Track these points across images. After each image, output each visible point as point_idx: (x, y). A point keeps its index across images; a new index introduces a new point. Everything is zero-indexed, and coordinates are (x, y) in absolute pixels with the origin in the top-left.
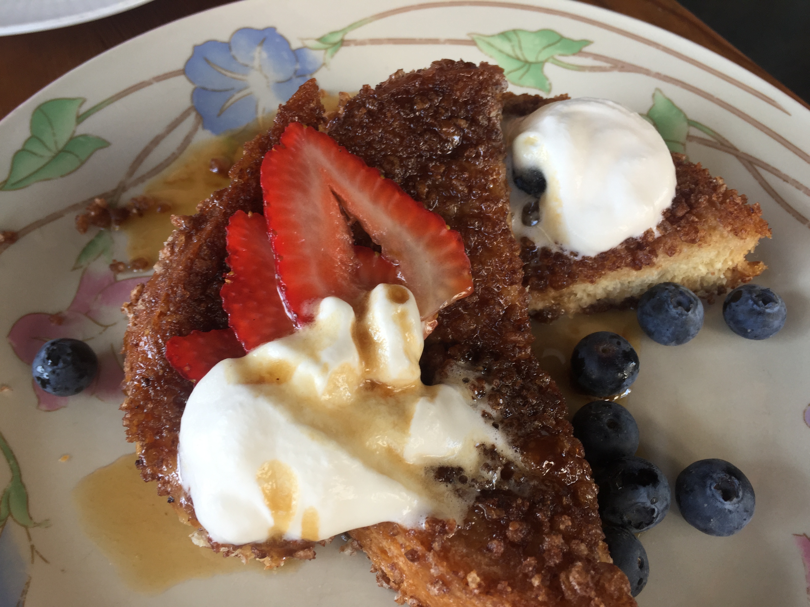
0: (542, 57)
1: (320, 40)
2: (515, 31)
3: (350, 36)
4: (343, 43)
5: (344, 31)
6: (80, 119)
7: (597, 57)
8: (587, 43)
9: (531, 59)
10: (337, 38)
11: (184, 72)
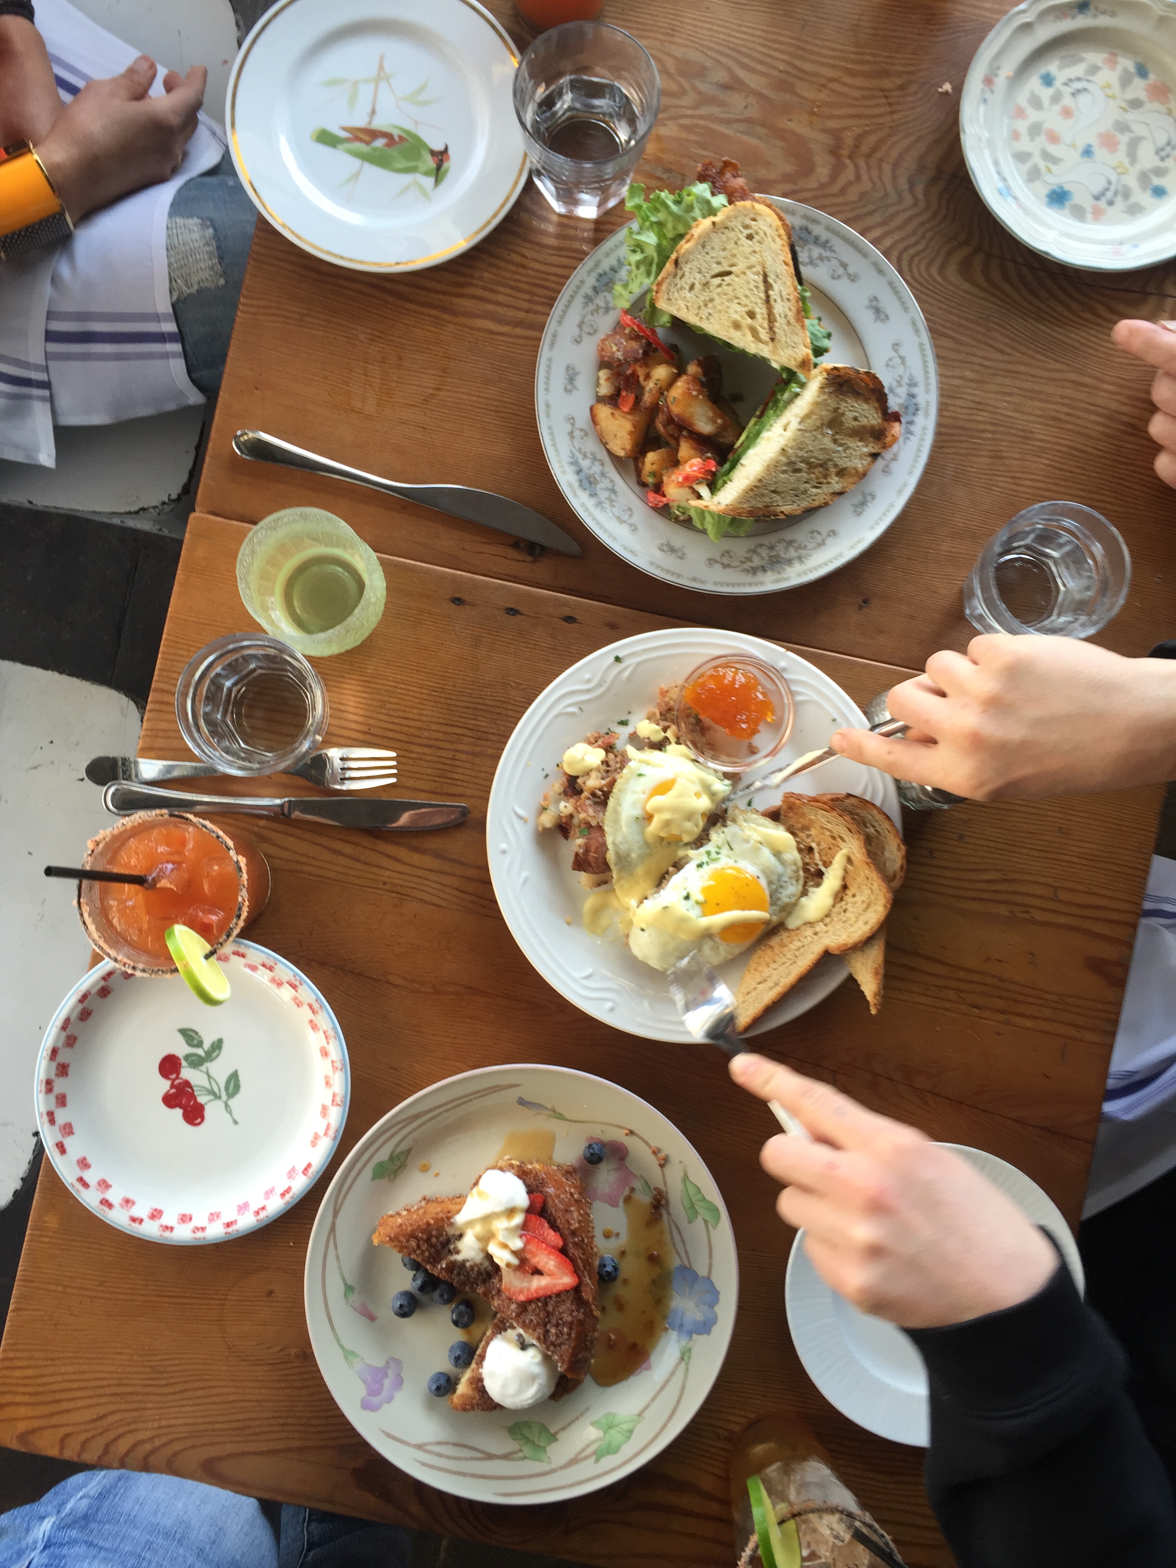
0: (608, 1436)
1: (690, 1350)
2: (629, 1438)
3: (683, 1364)
4: (682, 1359)
5: (687, 1364)
6: (705, 1221)
7: (587, 1458)
8: (597, 1461)
9: (612, 1431)
10: (686, 1358)
11: (708, 1278)
